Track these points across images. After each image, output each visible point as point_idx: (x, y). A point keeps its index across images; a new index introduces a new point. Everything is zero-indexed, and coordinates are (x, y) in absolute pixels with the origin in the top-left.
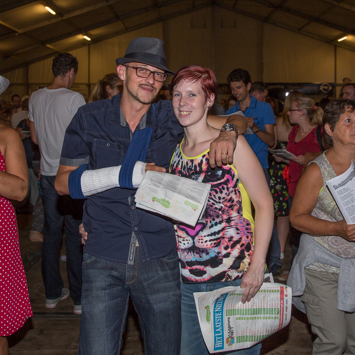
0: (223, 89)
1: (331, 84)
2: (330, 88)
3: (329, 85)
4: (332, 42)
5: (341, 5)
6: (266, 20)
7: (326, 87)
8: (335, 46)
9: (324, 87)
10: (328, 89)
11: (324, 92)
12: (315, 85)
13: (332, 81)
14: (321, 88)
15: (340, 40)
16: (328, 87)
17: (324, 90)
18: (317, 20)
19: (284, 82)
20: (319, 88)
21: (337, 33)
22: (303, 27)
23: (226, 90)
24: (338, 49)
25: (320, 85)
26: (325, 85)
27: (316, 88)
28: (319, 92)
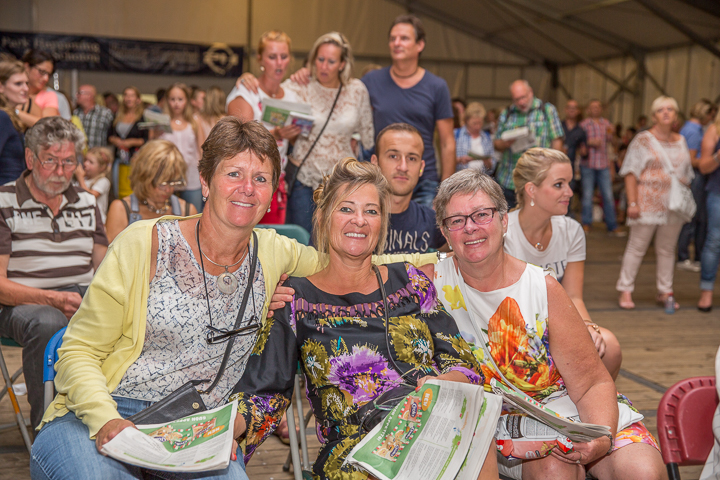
1: (239, 51)
2: (234, 60)
3: (230, 52)
7: (222, 58)
9: (218, 57)
10: (227, 63)
11: (216, 69)
12: (192, 49)
13: (240, 40)
14: (208, 59)
16: (228, 56)
17: (217, 63)
19: (97, 34)
20: (201, 58)
25: (203, 49)
26: (220, 51)
27: (192, 58)
28: (204, 71)
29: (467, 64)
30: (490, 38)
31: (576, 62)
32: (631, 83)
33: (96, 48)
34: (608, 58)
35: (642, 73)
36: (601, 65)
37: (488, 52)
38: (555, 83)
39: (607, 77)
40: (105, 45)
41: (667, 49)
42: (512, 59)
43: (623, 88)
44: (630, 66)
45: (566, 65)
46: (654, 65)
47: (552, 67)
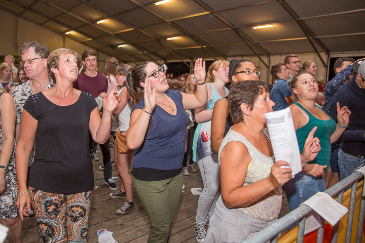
4: (62, 34)
5: (69, 13)
6: (19, 15)
8: (64, 37)
15: (67, 33)
18: (53, 19)
21: (65, 29)
22: (44, 23)
24: (66, 38)
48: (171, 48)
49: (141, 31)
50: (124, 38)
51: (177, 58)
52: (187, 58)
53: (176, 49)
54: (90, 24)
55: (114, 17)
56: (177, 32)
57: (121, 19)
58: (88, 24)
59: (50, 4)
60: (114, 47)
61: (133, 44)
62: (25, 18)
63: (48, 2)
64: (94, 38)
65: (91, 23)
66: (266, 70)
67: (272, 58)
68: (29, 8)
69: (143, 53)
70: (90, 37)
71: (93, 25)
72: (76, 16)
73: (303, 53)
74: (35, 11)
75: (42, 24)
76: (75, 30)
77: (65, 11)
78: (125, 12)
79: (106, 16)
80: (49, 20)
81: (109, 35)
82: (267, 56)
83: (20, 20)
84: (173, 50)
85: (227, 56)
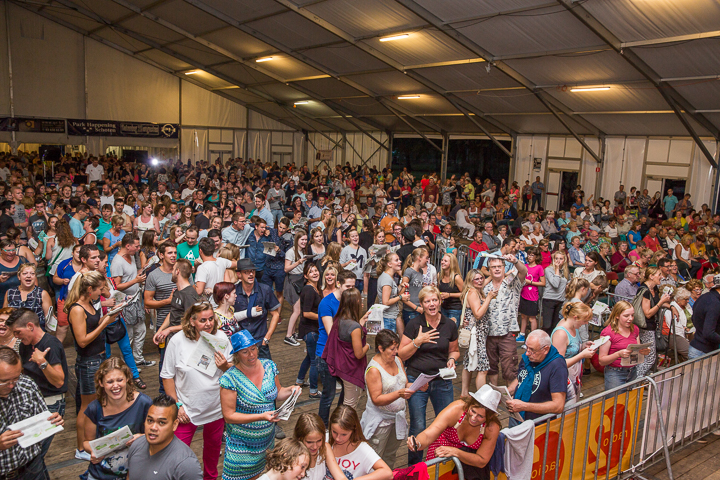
0: (29, 124)
1: (175, 126)
2: (174, 130)
4: (178, 75)
5: (198, 39)
6: (89, 34)
7: (169, 129)
8: (180, 79)
9: (167, 129)
10: (171, 131)
11: (166, 134)
12: (156, 126)
13: (177, 122)
14: (163, 130)
15: (188, 74)
16: (172, 128)
17: (167, 132)
18: (164, 48)
19: (116, 120)
20: (160, 130)
22: (141, 51)
23: (33, 126)
24: (183, 82)
25: (161, 126)
26: (168, 126)
27: (156, 130)
28: (161, 135)
29: (271, 131)
30: (280, 120)
31: (316, 131)
32: (341, 144)
33: (114, 126)
34: (330, 132)
35: (345, 140)
36: (327, 134)
37: (280, 126)
38: (307, 139)
39: (330, 139)
40: (118, 124)
41: (354, 132)
42: (290, 129)
43: (337, 145)
44: (340, 137)
45: (311, 132)
46: (349, 137)
47: (305, 132)
48: (401, 113)
49: (344, 80)
50: (309, 89)
51: (413, 131)
52: (435, 132)
53: (413, 116)
54: (241, 61)
55: (294, 54)
56: (418, 87)
57: (305, 58)
58: (234, 61)
59: (161, 21)
60: (285, 104)
61: (325, 102)
62: (101, 40)
63: (157, 19)
64: (244, 85)
65: (244, 59)
66: (596, 166)
67: (609, 142)
68: (114, 25)
69: (344, 117)
70: (235, 82)
71: (247, 63)
72: (213, 46)
73: (671, 136)
74: (126, 31)
75: (135, 53)
76: (206, 68)
77: (192, 37)
78: (317, 47)
79: (274, 50)
80: (153, 48)
81: (277, 82)
82: (599, 138)
83: (90, 43)
84: (408, 118)
85: (518, 134)
